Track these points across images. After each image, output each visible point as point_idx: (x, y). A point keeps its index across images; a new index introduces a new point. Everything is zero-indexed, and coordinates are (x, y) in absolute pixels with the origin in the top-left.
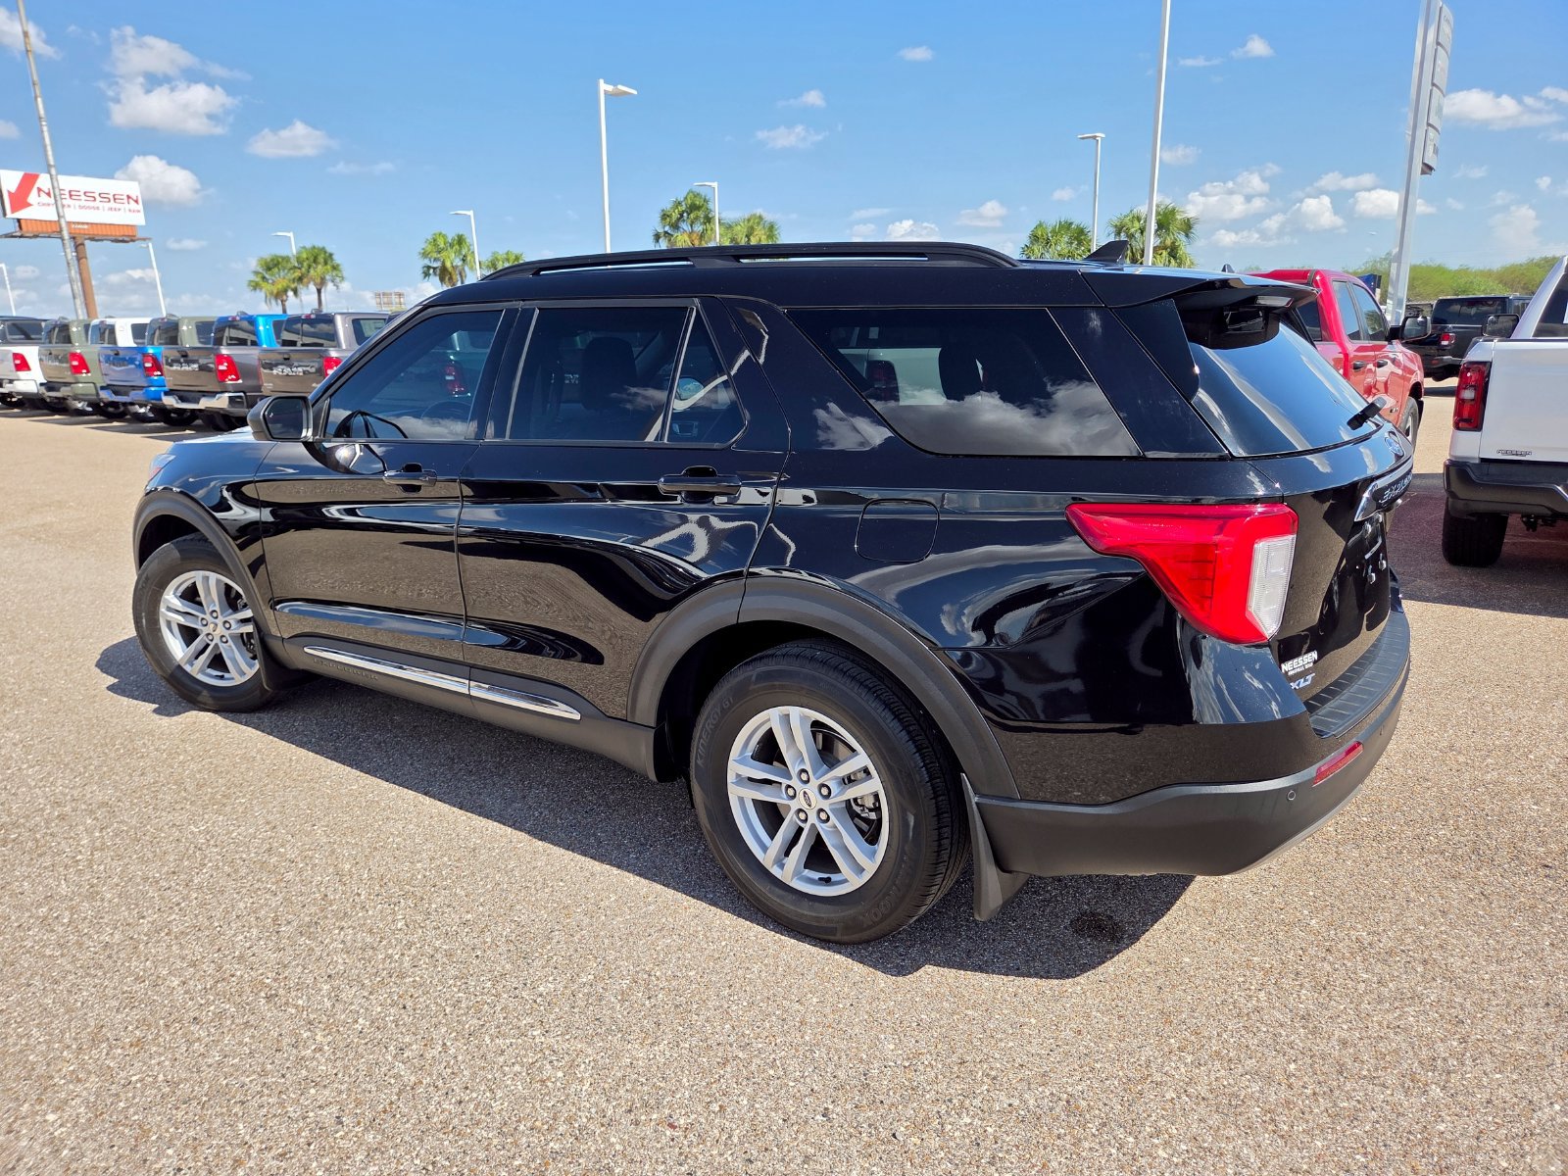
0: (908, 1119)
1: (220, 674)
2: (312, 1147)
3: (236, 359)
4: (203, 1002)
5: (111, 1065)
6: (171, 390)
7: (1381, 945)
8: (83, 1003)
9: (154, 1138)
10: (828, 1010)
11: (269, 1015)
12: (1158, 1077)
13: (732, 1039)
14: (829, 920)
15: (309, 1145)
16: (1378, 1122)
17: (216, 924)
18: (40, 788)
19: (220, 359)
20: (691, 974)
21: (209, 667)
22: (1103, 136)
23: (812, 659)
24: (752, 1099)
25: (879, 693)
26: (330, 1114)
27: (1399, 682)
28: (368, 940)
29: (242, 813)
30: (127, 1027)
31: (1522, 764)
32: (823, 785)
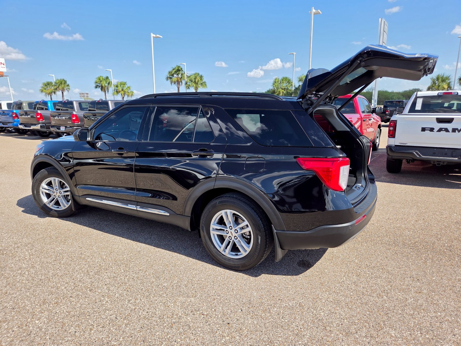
0: (261, 310)
1: (58, 207)
2: (110, 324)
3: (42, 114)
4: (72, 292)
5: (50, 308)
6: (21, 123)
7: (372, 265)
8: (38, 294)
9: (67, 325)
10: (239, 286)
11: (91, 294)
12: (320, 297)
13: (215, 294)
14: (238, 264)
15: (109, 324)
16: (372, 305)
17: (71, 273)
18: (9, 240)
19: (38, 114)
20: (203, 279)
21: (54, 205)
22: (295, 53)
23: (233, 197)
24: (222, 308)
25: (251, 205)
26: (114, 317)
27: (375, 200)
28: (114, 275)
29: (71, 244)
30: (52, 299)
31: (406, 222)
32: (236, 230)
